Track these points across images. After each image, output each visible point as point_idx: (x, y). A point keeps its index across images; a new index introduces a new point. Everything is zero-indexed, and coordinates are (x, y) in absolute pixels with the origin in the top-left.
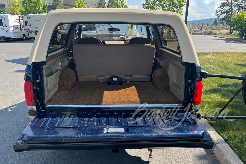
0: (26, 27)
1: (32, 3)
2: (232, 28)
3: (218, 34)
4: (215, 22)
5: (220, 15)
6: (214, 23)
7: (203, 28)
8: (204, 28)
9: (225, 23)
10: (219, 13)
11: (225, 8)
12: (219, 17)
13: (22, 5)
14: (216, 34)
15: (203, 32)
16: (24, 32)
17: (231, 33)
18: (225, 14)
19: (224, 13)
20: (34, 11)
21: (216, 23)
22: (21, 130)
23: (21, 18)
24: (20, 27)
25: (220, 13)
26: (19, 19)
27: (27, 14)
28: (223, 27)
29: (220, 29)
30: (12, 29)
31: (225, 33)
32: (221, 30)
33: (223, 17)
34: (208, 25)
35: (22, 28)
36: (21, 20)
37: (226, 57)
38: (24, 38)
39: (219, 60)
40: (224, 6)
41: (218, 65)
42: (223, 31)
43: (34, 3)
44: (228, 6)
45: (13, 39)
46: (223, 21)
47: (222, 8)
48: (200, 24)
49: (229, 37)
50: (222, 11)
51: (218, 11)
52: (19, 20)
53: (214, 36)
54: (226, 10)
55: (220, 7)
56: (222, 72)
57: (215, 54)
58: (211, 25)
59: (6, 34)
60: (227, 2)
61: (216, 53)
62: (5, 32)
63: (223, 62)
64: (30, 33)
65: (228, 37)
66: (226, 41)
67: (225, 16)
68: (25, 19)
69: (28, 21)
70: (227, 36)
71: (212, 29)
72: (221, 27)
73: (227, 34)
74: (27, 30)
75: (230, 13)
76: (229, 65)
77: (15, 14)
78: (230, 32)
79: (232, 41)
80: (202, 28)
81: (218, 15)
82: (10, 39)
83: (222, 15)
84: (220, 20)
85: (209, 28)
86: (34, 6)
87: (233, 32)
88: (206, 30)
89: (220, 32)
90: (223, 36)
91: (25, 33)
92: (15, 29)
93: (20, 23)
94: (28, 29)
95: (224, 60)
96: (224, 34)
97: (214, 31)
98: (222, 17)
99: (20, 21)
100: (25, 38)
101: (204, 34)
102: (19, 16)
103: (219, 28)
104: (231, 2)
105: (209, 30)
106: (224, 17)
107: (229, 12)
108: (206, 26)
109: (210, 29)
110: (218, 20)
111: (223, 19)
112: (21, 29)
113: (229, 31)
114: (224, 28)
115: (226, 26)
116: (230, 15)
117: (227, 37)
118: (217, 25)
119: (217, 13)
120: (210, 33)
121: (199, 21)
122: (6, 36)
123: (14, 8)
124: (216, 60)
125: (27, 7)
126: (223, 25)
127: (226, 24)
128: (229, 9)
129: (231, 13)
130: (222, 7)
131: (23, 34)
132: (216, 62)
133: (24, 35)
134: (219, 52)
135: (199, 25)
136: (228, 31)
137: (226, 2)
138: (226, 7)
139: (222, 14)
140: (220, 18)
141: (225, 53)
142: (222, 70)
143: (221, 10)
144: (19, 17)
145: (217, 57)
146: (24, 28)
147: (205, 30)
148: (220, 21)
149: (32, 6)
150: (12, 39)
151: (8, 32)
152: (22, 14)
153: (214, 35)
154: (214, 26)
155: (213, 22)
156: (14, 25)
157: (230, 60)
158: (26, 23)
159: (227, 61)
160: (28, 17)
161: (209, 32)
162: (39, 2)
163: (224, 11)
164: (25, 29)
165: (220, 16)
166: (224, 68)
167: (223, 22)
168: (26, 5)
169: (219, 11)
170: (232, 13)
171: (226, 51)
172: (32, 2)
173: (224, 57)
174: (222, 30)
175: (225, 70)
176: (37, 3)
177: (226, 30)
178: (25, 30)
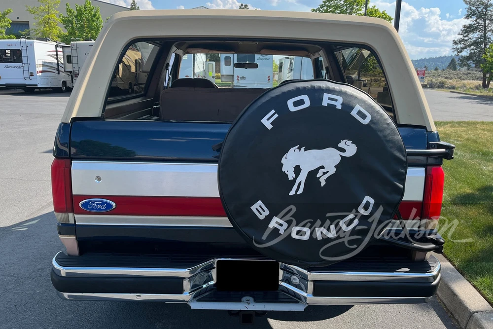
0: (69, 67)
1: (83, 20)
2: (488, 75)
3: (459, 87)
4: (450, 64)
5: (463, 49)
6: (449, 66)
7: (427, 75)
8: (429, 75)
9: (473, 65)
10: (459, 46)
11: (473, 35)
12: (460, 54)
13: (64, 24)
14: (453, 88)
15: (426, 83)
16: (64, 77)
17: (485, 86)
18: (472, 47)
19: (470, 46)
20: (86, 36)
21: (452, 65)
22: (40, 271)
23: (59, 49)
24: (56, 67)
25: (462, 46)
26: (57, 51)
27: (73, 41)
28: (469, 73)
29: (463, 77)
30: (41, 69)
31: (473, 86)
32: (464, 80)
33: (469, 53)
34: (436, 69)
35: (61, 69)
36: (59, 53)
37: (480, 131)
38: (64, 88)
39: (466, 137)
40: (470, 31)
41: (464, 146)
42: (468, 81)
43: (88, 20)
44: (479, 31)
45: (41, 90)
46: (469, 62)
47: (465, 35)
48: (421, 68)
49: (482, 94)
50: (466, 41)
51: (458, 42)
52: (55, 53)
53: (451, 92)
54: (474, 39)
55: (461, 33)
56: (475, 160)
57: (457, 125)
58: (443, 70)
59: (28, 79)
60: (476, 23)
61: (459, 123)
62: (27, 75)
63: (475, 142)
64: (75, 78)
65: (480, 94)
66: (477, 102)
67: (473, 51)
68: (68, 52)
69: (74, 54)
70: (477, 91)
71: (446, 78)
72: (464, 74)
73: (477, 88)
74: (71, 72)
75: (483, 46)
76: (488, 148)
77: (49, 40)
78: (484, 83)
79: (489, 102)
80: (424, 74)
81: (458, 49)
82: (36, 90)
83: (466, 50)
84: (461, 58)
85: (439, 75)
86: (87, 27)
87: (489, 83)
88: (434, 80)
89: (463, 84)
90: (469, 91)
91: (67, 78)
92: (46, 69)
93: (57, 59)
94: (72, 70)
95: (476, 136)
96: (472, 88)
97: (450, 81)
98: (465, 53)
99: (57, 55)
100: (66, 87)
101: (430, 87)
102: (55, 44)
103: (460, 75)
104: (485, 23)
105: (439, 79)
106: (471, 53)
107: (481, 43)
108: (433, 71)
109: (442, 77)
110: (456, 59)
111: (468, 58)
112: (58, 70)
113: (481, 82)
114: (471, 75)
115: (474, 72)
116: (482, 49)
117: (478, 93)
118: (455, 69)
119: (455, 46)
120: (441, 86)
121: (417, 61)
122: (28, 82)
123: (47, 31)
124: (458, 137)
125: (73, 28)
126: (468, 69)
127: (475, 67)
128: (480, 38)
129: (485, 46)
130: (465, 33)
131: (62, 80)
132: (461, 141)
133: (64, 83)
134: (465, 122)
135: (419, 69)
136: (478, 81)
137: (474, 24)
138: (474, 33)
139: (466, 47)
140: (462, 56)
141: (478, 123)
142: (475, 158)
143: (463, 40)
144: (56, 46)
145: (460, 130)
146: (64, 68)
147: (430, 79)
148: (461, 61)
149: (83, 26)
150: (38, 90)
151: (31, 75)
152: (63, 42)
153: (450, 88)
154: (449, 71)
155: (448, 63)
156: (45, 62)
157: (490, 136)
158: (69, 59)
159: (484, 139)
160: (75, 47)
161: (440, 83)
162: (97, 19)
163: (469, 41)
164: (67, 70)
165: (461, 52)
166: (478, 153)
167: (468, 64)
168: (72, 24)
169: (460, 42)
170: (487, 46)
171: (480, 120)
172: (84, 18)
173: (477, 130)
174: (467, 79)
175: (481, 157)
176: (94, 21)
177: (474, 79)
178: (65, 71)
